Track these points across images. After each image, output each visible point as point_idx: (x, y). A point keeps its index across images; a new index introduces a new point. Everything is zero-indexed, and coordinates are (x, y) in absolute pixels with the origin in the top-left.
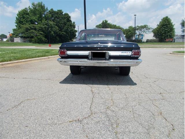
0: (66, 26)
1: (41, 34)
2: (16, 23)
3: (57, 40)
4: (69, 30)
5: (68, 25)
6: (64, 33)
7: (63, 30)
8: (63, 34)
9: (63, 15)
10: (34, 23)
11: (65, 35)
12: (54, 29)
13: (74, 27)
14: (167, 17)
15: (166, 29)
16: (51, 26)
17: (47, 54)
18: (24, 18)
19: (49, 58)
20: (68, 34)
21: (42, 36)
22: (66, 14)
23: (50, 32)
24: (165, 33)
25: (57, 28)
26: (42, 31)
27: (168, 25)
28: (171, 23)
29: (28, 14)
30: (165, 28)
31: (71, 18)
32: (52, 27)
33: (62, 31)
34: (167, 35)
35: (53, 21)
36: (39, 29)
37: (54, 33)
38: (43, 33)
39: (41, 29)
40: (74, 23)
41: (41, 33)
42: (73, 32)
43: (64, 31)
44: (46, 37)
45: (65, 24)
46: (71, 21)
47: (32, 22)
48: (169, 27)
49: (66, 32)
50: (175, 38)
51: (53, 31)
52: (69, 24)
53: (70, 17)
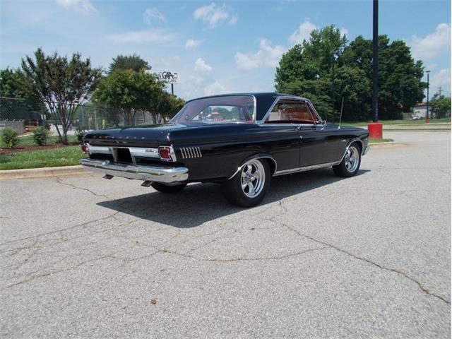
0: (394, 75)
1: (324, 100)
2: (277, 80)
3: (367, 112)
4: (403, 82)
5: (400, 72)
6: (388, 94)
7: (382, 87)
8: (383, 95)
9: (387, 47)
10: (313, 78)
11: (388, 98)
12: (358, 86)
13: (420, 75)
16: (351, 79)
18: (291, 67)
20: (398, 95)
21: (327, 104)
22: (399, 44)
23: (347, 94)
25: (367, 82)
26: (327, 94)
29: (300, 58)
31: (409, 52)
32: (352, 82)
33: (382, 90)
35: (360, 66)
36: (322, 90)
37: (359, 95)
38: (329, 98)
39: (326, 90)
40: (420, 63)
41: (323, 97)
42: (415, 90)
43: (386, 89)
44: (337, 106)
45: (390, 70)
46: (409, 60)
47: (308, 75)
49: (392, 91)
51: (356, 91)
52: (403, 67)
53: (407, 50)
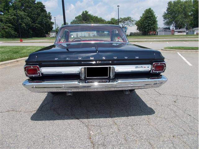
0: (40, 17)
1: (9, 26)
3: (31, 33)
4: (44, 21)
5: (43, 16)
6: (39, 26)
7: (36, 22)
8: (37, 26)
9: (35, 4)
11: (39, 27)
12: (25, 21)
13: (50, 18)
14: (150, 9)
15: (150, 22)
16: (21, 17)
17: (15, 55)
19: (17, 61)
20: (43, 26)
21: (10, 29)
22: (40, 3)
23: (21, 24)
24: (149, 26)
25: (29, 19)
26: (10, 23)
27: (152, 18)
28: (154, 15)
30: (148, 20)
31: (45, 8)
32: (22, 18)
33: (36, 23)
34: (151, 28)
35: (24, 11)
36: (7, 21)
37: (26, 25)
38: (11, 25)
39: (9, 21)
40: (49, 13)
41: (8, 25)
42: (49, 25)
43: (38, 24)
44: (16, 30)
45: (38, 15)
46: (45, 11)
48: (152, 19)
49: (41, 24)
50: (158, 30)
51: (24, 23)
52: (43, 14)
53: (44, 7)
